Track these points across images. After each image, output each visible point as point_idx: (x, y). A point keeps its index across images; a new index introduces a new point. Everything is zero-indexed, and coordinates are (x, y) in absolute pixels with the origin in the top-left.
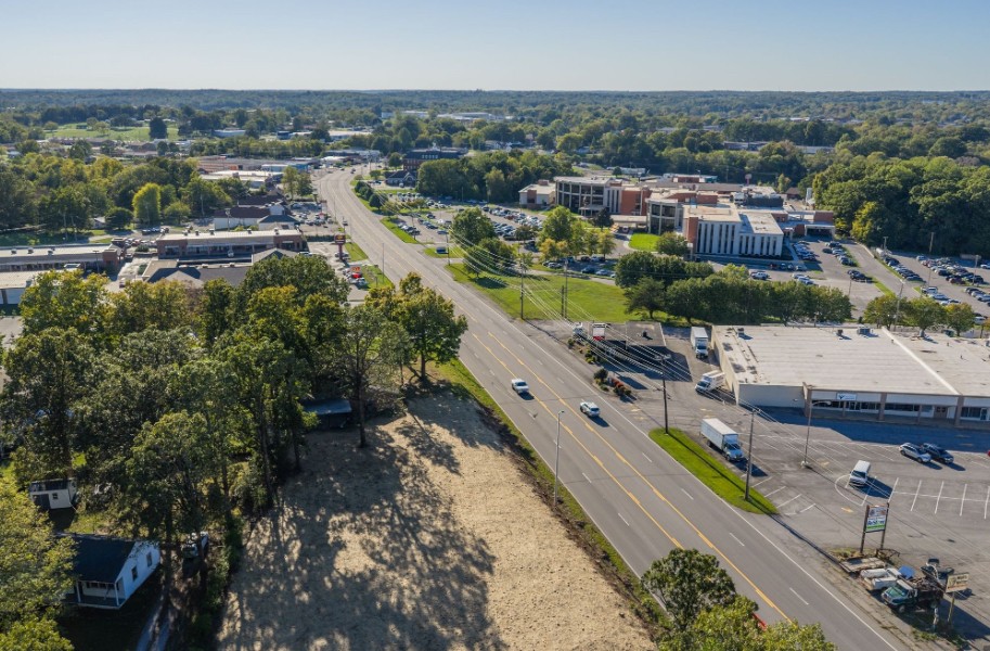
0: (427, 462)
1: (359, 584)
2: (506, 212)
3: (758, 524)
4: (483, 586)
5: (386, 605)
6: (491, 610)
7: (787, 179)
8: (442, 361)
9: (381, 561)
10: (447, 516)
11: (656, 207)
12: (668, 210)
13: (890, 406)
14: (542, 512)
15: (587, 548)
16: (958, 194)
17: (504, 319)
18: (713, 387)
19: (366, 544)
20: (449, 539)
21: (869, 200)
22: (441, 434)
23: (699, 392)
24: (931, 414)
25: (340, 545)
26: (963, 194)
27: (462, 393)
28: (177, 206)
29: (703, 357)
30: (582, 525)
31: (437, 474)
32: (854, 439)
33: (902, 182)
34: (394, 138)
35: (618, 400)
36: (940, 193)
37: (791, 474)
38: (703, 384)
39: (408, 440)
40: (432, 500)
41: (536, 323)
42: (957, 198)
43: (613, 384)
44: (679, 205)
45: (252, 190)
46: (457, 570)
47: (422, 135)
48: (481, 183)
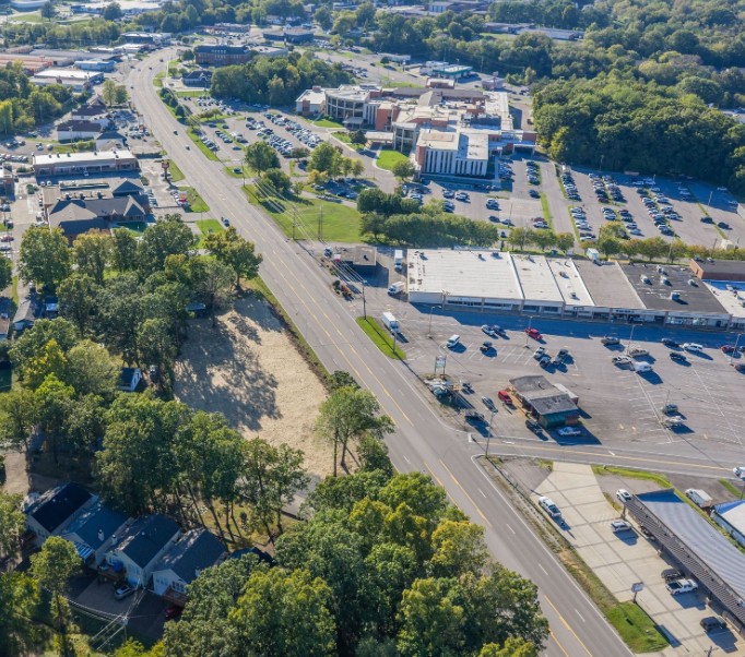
0: (246, 337)
1: (223, 392)
2: (286, 121)
3: (396, 365)
4: (273, 393)
5: (236, 400)
6: (277, 403)
7: (533, 71)
8: (249, 279)
9: (231, 383)
10: (257, 364)
11: (399, 131)
12: (408, 133)
13: (486, 304)
14: (298, 358)
15: (317, 373)
16: (626, 125)
17: (282, 240)
18: (397, 291)
19: (224, 376)
20: (259, 375)
21: (564, 125)
22: (250, 323)
23: (390, 294)
24: (510, 308)
25: (212, 375)
26: (630, 124)
27: (260, 296)
28: (24, 118)
29: (398, 270)
30: (316, 364)
31: (251, 343)
32: (463, 323)
33: (591, 110)
34: (181, 16)
35: (343, 299)
36: (615, 122)
37: (421, 341)
38: (392, 290)
39: (235, 326)
40: (250, 356)
41: (302, 243)
42: (625, 128)
43: (343, 289)
44: (418, 128)
45: (75, 94)
46: (262, 387)
47: (207, 10)
48: (264, 88)
